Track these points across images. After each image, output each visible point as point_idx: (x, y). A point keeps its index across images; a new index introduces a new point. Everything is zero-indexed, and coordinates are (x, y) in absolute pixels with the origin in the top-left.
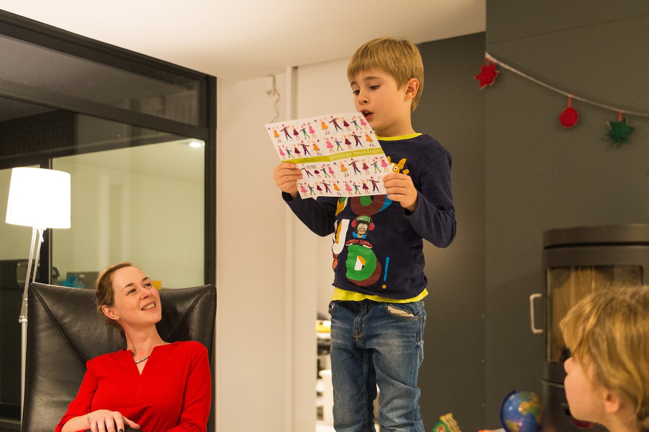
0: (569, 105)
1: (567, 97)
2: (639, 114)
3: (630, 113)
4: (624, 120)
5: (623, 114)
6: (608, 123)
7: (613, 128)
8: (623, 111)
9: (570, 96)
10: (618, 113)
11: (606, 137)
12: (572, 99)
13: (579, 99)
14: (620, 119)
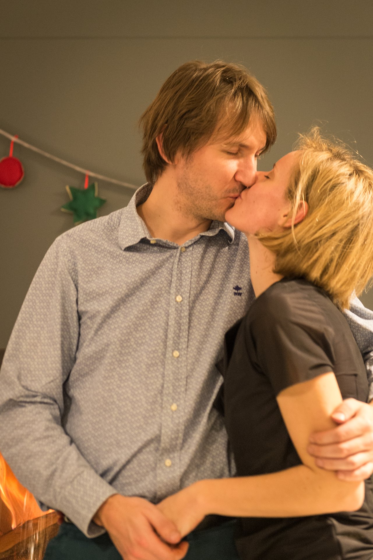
0: (11, 154)
1: (9, 141)
2: (114, 181)
3: (100, 177)
4: (92, 187)
5: (90, 177)
6: (68, 188)
7: (75, 198)
8: (92, 174)
9: (13, 139)
10: (83, 176)
11: (63, 210)
12: (15, 144)
13: (26, 145)
14: (86, 186)
